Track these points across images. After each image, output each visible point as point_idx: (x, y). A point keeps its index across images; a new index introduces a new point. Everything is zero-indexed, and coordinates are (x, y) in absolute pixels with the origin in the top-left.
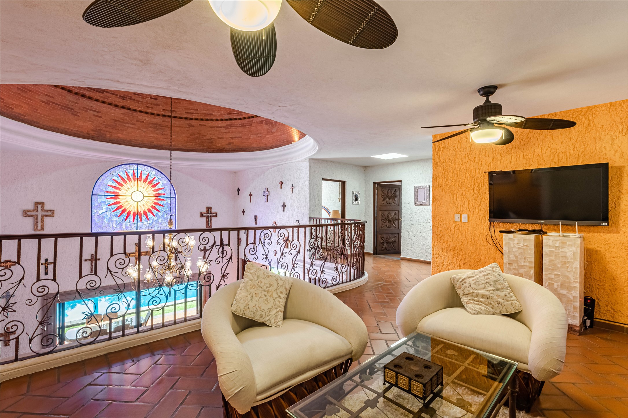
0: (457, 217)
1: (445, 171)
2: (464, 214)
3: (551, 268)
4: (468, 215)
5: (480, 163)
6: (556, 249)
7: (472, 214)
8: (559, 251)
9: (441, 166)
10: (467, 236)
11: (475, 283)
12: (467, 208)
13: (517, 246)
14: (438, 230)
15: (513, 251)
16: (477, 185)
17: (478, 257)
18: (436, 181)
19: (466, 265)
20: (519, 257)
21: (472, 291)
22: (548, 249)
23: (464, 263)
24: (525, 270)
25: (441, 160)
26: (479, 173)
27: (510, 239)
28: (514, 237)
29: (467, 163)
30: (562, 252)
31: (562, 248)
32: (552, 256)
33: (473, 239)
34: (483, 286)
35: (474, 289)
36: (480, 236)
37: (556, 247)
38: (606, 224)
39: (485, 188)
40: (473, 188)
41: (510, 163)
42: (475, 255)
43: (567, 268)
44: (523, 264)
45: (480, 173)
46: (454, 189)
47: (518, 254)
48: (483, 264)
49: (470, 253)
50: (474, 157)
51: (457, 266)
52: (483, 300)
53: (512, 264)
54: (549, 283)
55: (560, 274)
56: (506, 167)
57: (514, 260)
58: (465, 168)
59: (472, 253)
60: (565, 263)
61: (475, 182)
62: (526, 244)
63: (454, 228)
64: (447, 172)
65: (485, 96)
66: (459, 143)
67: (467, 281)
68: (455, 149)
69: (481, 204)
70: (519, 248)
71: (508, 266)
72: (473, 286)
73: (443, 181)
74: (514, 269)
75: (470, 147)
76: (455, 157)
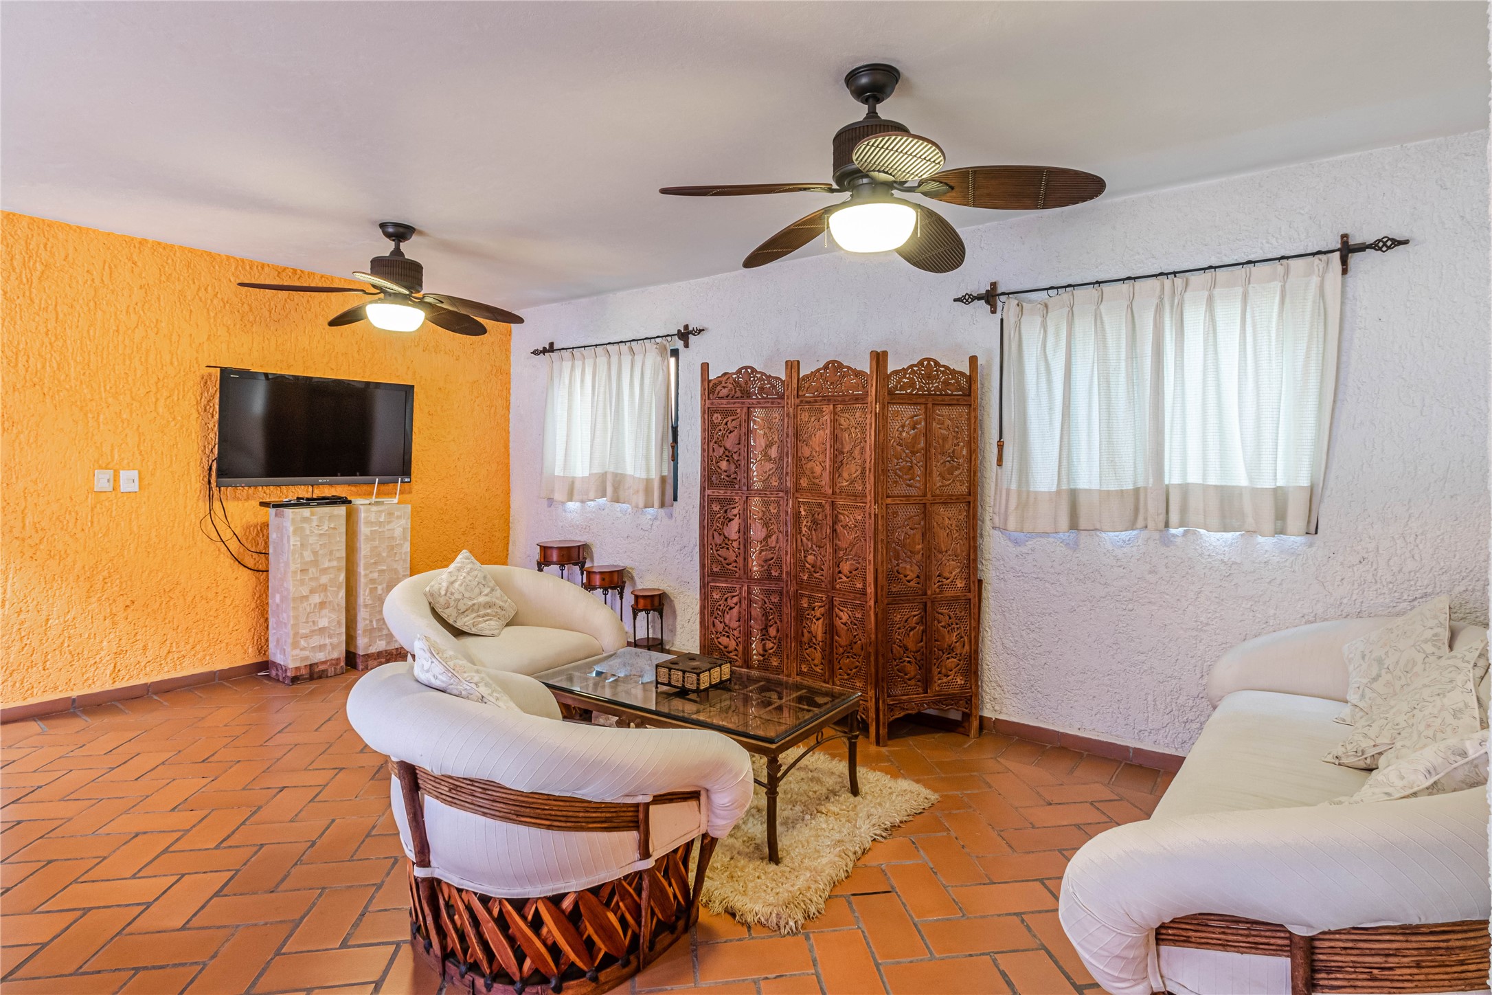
0: (102, 480)
1: (53, 339)
2: (123, 469)
3: (373, 561)
4: (140, 473)
5: (175, 337)
6: (380, 527)
7: (151, 468)
8: (385, 530)
9: (37, 319)
10: (135, 529)
11: (466, 590)
12: (137, 452)
13: (316, 532)
14: (23, 521)
15: (310, 542)
16: (165, 394)
17: (170, 578)
18: (16, 365)
19: (132, 607)
20: (320, 552)
21: (470, 603)
22: (370, 529)
23: (128, 603)
24: (331, 576)
25: (37, 301)
26: (172, 363)
27: (305, 520)
28: (312, 514)
29: (133, 331)
30: (388, 530)
31: (389, 522)
32: (374, 540)
33: (154, 534)
34: (477, 590)
35: (471, 599)
36: (176, 525)
37: (380, 524)
38: (409, 480)
39: (187, 403)
40: (154, 400)
41: (250, 355)
42: (160, 575)
43: (395, 557)
44: (327, 565)
45: (176, 363)
46: (89, 396)
47: (319, 546)
48: (183, 595)
49: (147, 573)
50: (157, 320)
51: (102, 619)
52: (489, 611)
53: (307, 570)
54: (370, 588)
55: (385, 568)
56: (240, 360)
57: (311, 561)
58: (127, 342)
59: (151, 572)
60: (392, 548)
61: (160, 384)
62: (332, 526)
63: (92, 510)
64: (60, 343)
65: (394, 240)
66: (106, 267)
67: (451, 589)
68: (93, 280)
69: (177, 444)
70: (321, 534)
71: (298, 578)
72: (467, 595)
73: (43, 367)
74: (311, 579)
75: (144, 290)
76: (92, 304)
